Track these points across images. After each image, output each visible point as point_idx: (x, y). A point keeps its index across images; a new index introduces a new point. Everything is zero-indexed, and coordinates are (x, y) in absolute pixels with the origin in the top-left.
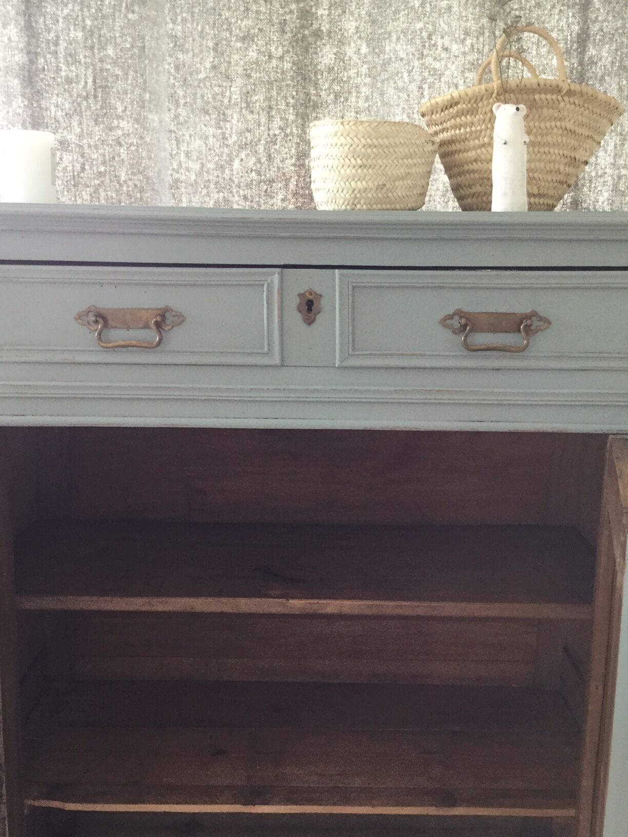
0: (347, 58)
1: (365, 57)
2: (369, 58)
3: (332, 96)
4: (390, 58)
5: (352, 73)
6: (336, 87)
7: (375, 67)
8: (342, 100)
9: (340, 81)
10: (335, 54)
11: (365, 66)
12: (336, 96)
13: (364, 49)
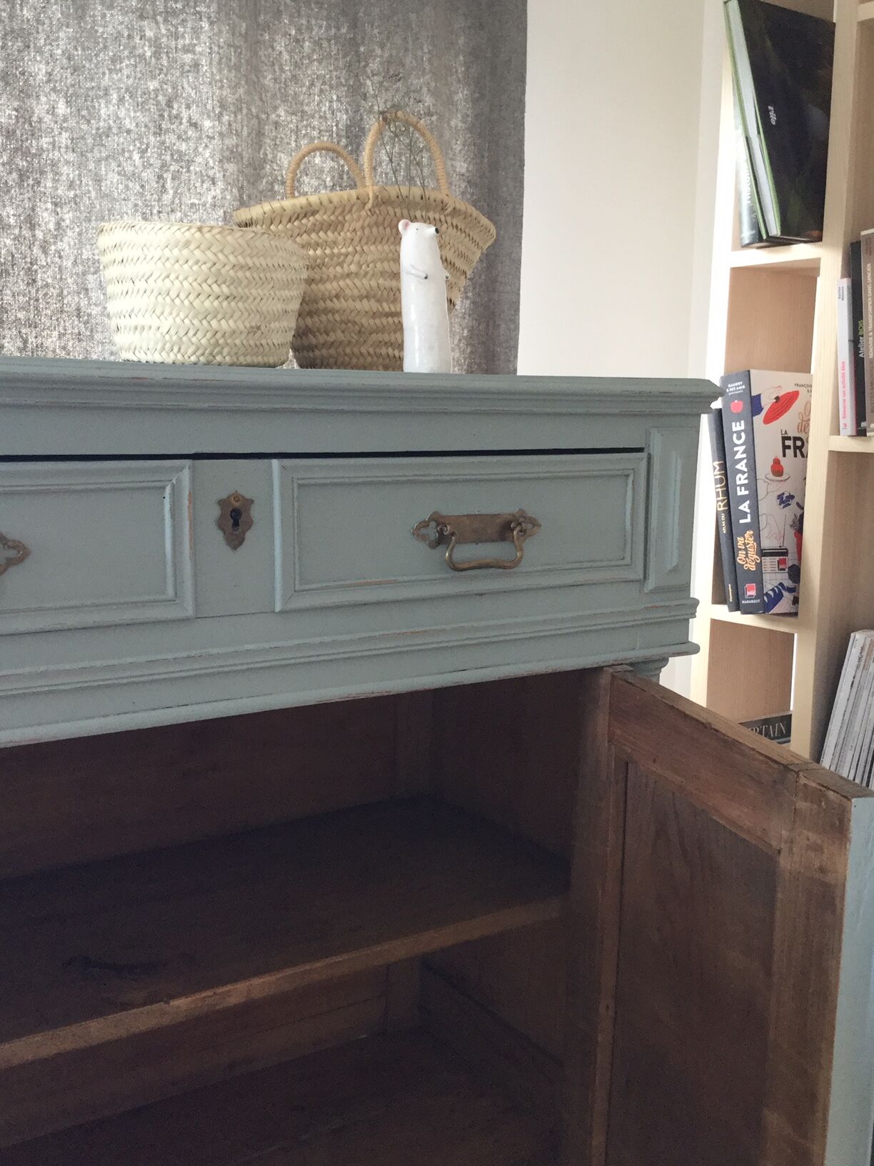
0: (35, 119)
1: (65, 120)
2: (72, 123)
4: (110, 128)
5: (45, 142)
6: (23, 164)
7: (83, 138)
8: (31, 182)
9: (26, 153)
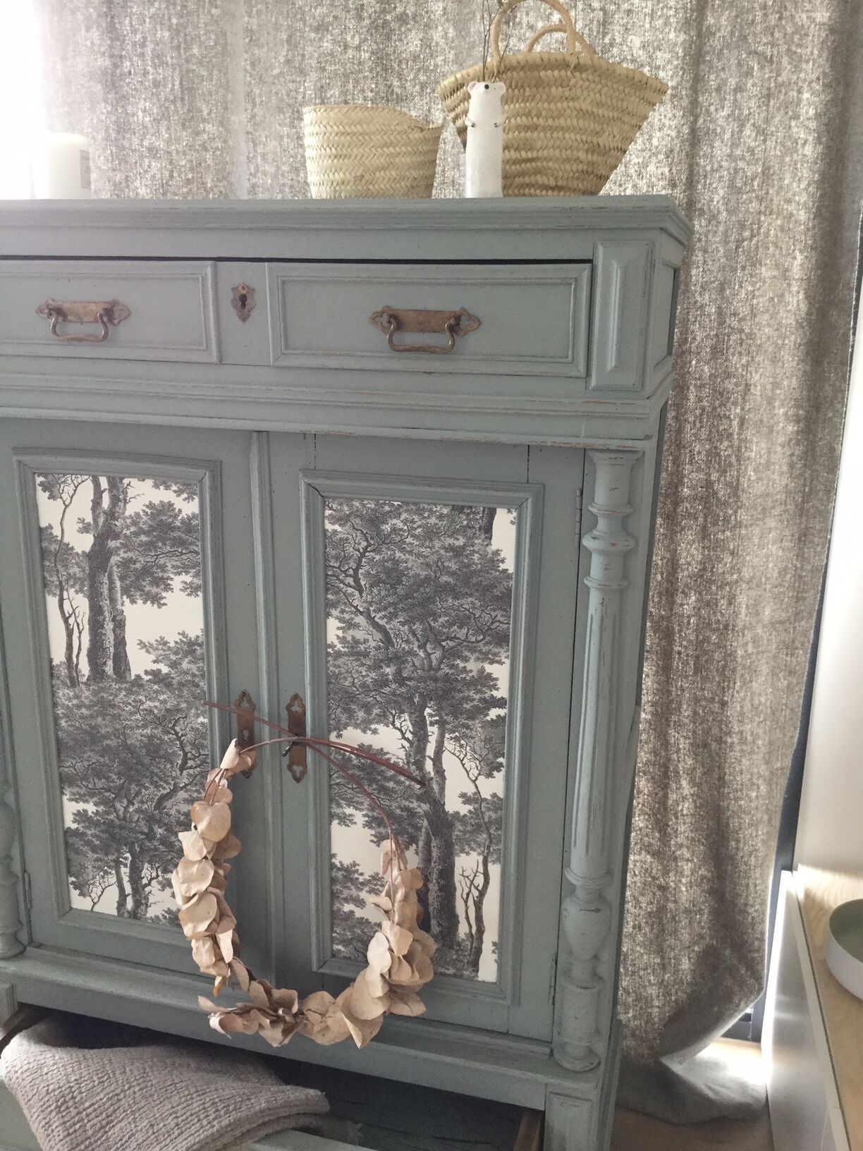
0: (433, 44)
1: (453, 41)
2: (456, 42)
3: (418, 88)
4: (474, 42)
5: (439, 60)
6: (422, 78)
7: (461, 52)
8: (429, 91)
9: (426, 70)
10: (421, 40)
11: (453, 52)
12: (422, 88)
13: (451, 33)
